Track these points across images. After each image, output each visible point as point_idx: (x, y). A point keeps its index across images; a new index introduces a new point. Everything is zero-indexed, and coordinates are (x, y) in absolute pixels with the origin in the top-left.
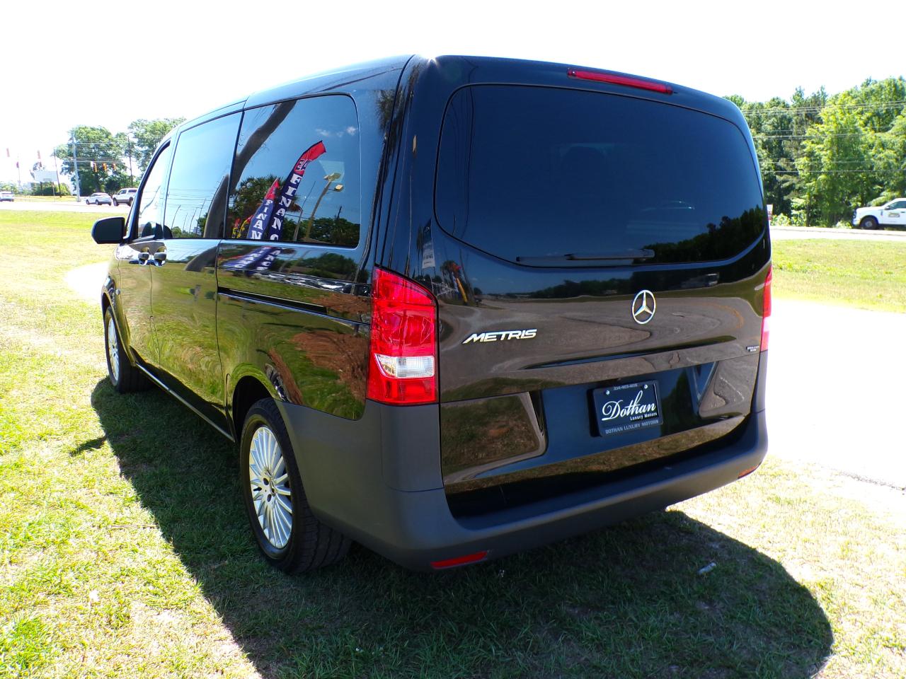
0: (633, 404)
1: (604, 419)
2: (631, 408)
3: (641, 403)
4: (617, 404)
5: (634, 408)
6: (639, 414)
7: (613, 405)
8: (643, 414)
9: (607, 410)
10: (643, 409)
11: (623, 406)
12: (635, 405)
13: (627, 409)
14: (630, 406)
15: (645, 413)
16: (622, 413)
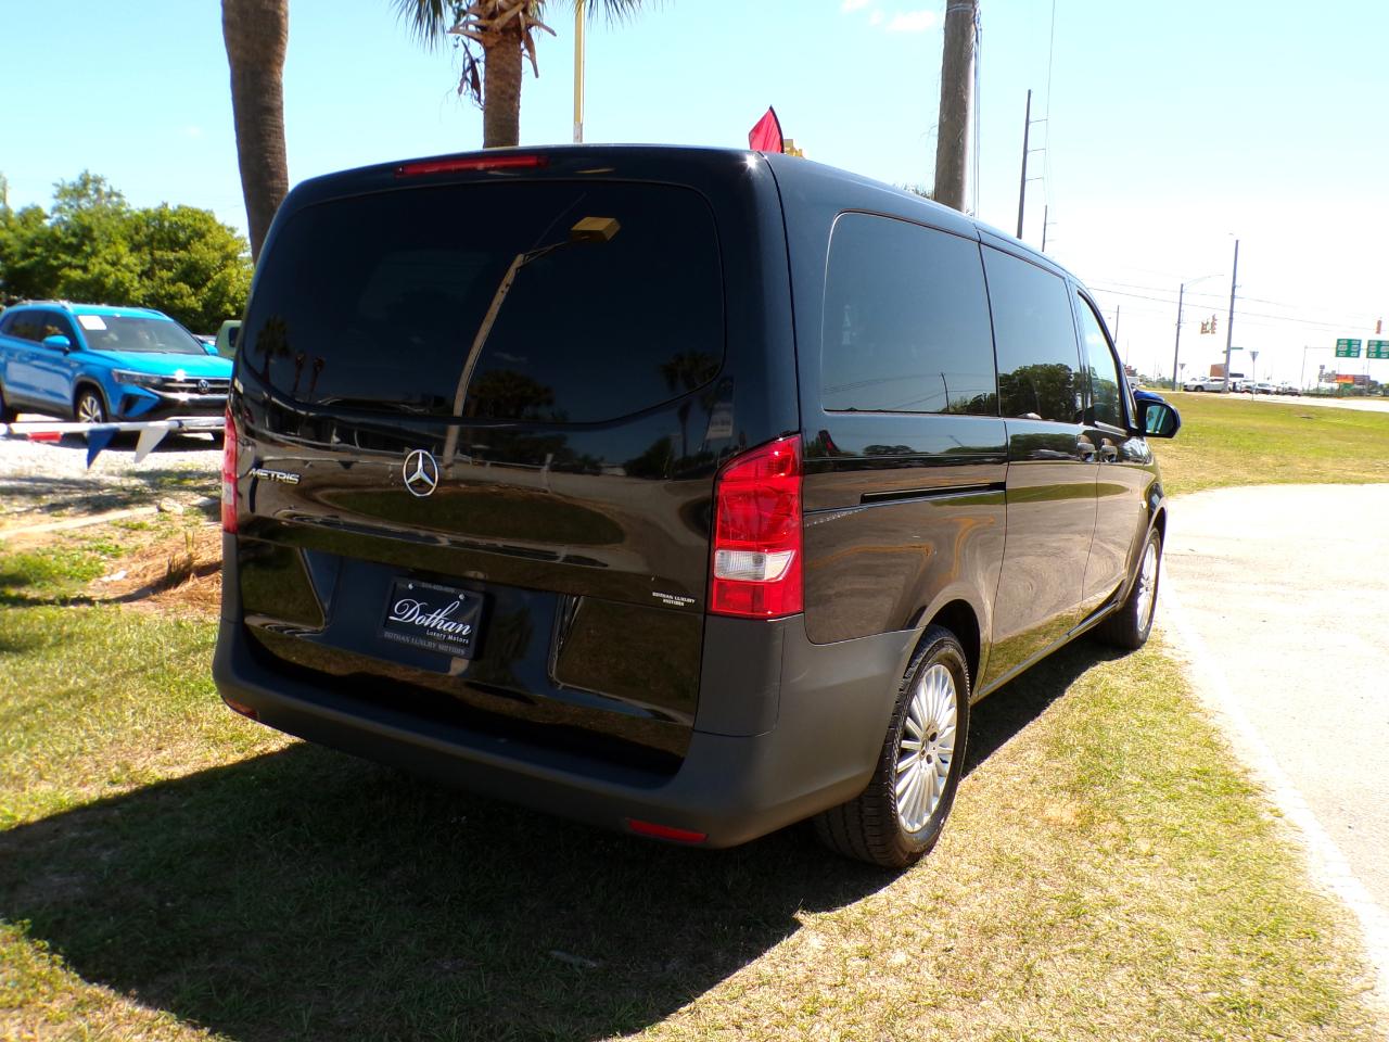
0: (438, 614)
1: (392, 618)
2: (434, 618)
3: (450, 618)
4: (418, 605)
5: (437, 620)
6: (441, 631)
7: (412, 605)
8: (447, 634)
9: (401, 608)
10: (450, 627)
11: (424, 612)
12: (440, 616)
13: (428, 617)
14: (434, 615)
15: (451, 633)
16: (418, 620)
